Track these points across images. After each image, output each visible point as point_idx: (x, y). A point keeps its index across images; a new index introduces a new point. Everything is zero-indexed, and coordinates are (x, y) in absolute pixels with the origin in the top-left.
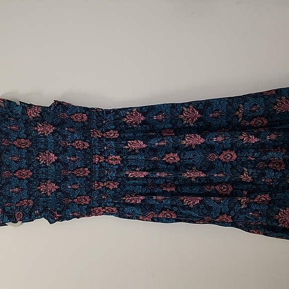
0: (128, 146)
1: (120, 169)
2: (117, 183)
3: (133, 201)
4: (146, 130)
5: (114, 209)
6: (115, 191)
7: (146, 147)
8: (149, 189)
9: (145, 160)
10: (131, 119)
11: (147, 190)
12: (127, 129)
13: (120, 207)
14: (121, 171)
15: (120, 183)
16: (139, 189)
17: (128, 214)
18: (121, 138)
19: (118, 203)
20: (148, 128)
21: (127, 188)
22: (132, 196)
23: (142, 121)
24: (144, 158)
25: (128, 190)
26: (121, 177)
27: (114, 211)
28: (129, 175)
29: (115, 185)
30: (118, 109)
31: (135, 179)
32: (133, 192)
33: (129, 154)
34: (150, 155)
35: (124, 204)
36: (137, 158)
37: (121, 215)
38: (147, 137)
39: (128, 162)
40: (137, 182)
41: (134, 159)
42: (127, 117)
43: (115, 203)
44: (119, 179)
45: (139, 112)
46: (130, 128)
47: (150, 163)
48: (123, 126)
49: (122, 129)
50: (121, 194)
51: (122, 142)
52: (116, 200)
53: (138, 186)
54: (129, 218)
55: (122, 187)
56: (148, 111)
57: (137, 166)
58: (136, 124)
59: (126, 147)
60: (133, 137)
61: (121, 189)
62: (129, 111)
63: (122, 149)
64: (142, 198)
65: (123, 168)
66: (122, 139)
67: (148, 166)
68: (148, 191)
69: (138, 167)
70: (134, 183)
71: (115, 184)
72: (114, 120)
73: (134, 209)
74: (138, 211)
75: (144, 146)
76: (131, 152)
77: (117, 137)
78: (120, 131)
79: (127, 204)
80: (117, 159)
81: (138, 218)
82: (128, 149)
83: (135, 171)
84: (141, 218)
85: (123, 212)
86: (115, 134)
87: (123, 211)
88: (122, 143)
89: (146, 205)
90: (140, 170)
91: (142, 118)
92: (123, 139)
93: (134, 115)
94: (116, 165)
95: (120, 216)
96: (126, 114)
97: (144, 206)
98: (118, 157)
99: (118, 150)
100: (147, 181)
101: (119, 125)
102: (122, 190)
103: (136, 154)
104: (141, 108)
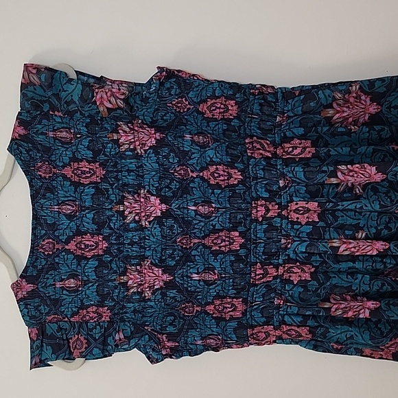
0: (337, 177)
1: (316, 235)
2: (309, 269)
3: (350, 314)
4: (381, 139)
5: (304, 331)
6: (305, 287)
7: (382, 181)
8: (389, 284)
9: (380, 213)
10: (344, 112)
11: (383, 285)
12: (333, 135)
13: (318, 327)
14: (321, 238)
15: (317, 267)
16: (362, 283)
17: (337, 342)
18: (319, 158)
19: (314, 317)
20: (386, 133)
21: (334, 281)
22: (345, 300)
23: (372, 116)
24: (377, 207)
25: (335, 286)
26: (320, 255)
27: (302, 336)
28: (341, 249)
29: (305, 272)
30: (313, 87)
31: (353, 258)
32: (349, 289)
33: (340, 197)
34: (392, 201)
35: (326, 318)
36: (362, 208)
37: (319, 344)
38: (385, 156)
39: (336, 218)
40: (358, 265)
41: (351, 210)
42: (335, 105)
43: (304, 316)
44: (313, 258)
45: (366, 93)
46: (342, 134)
47: (390, 219)
48: (325, 129)
49: (320, 137)
50: (318, 295)
51: (325, 168)
52: (308, 309)
53: (360, 276)
54: (338, 351)
55: (321, 277)
56: (388, 91)
57: (357, 228)
58: (355, 122)
59: (334, 181)
60: (350, 155)
61: (318, 281)
62: (340, 91)
63: (323, 184)
64: (371, 304)
65: (325, 231)
66: (323, 161)
67: (387, 227)
68: (387, 288)
69: (362, 229)
70: (349, 268)
71: (303, 271)
72: (304, 113)
73: (353, 331)
74: (362, 337)
75: (379, 177)
76: (344, 191)
77: (309, 156)
78: (317, 140)
79: (335, 321)
80: (308, 210)
81: (360, 353)
82: (337, 185)
83: (355, 239)
84: (367, 351)
85: (325, 337)
86: (305, 148)
87: (324, 335)
88: (325, 172)
89: (379, 321)
90: (367, 238)
91: (373, 109)
92: (325, 160)
93: (352, 100)
94: (307, 223)
95: (315, 348)
96: (334, 99)
97: (376, 324)
98: (313, 205)
99: (313, 189)
100: (385, 263)
101: (314, 125)
102: (321, 285)
103: (358, 197)
104: (371, 83)
